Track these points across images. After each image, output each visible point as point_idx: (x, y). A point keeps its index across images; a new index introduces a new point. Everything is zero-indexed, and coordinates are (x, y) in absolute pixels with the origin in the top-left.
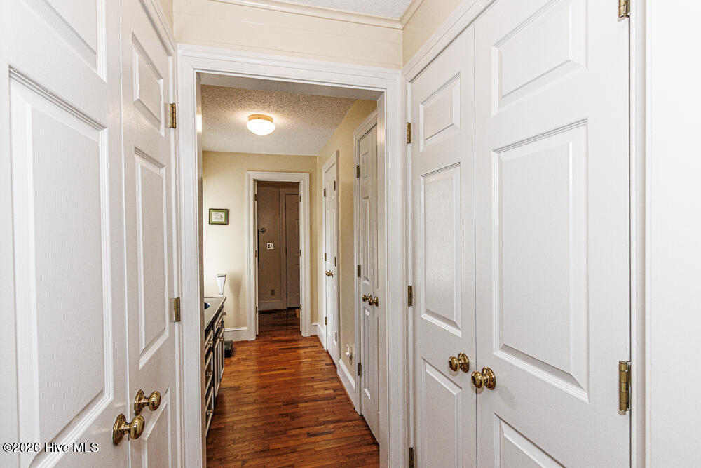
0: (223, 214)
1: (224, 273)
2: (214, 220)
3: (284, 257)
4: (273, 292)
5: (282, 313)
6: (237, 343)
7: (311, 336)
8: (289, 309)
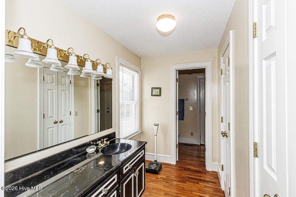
0: (158, 90)
1: (157, 123)
2: (154, 94)
3: (199, 115)
4: (192, 134)
5: (197, 148)
6: (165, 164)
7: (212, 171)
8: (201, 145)
